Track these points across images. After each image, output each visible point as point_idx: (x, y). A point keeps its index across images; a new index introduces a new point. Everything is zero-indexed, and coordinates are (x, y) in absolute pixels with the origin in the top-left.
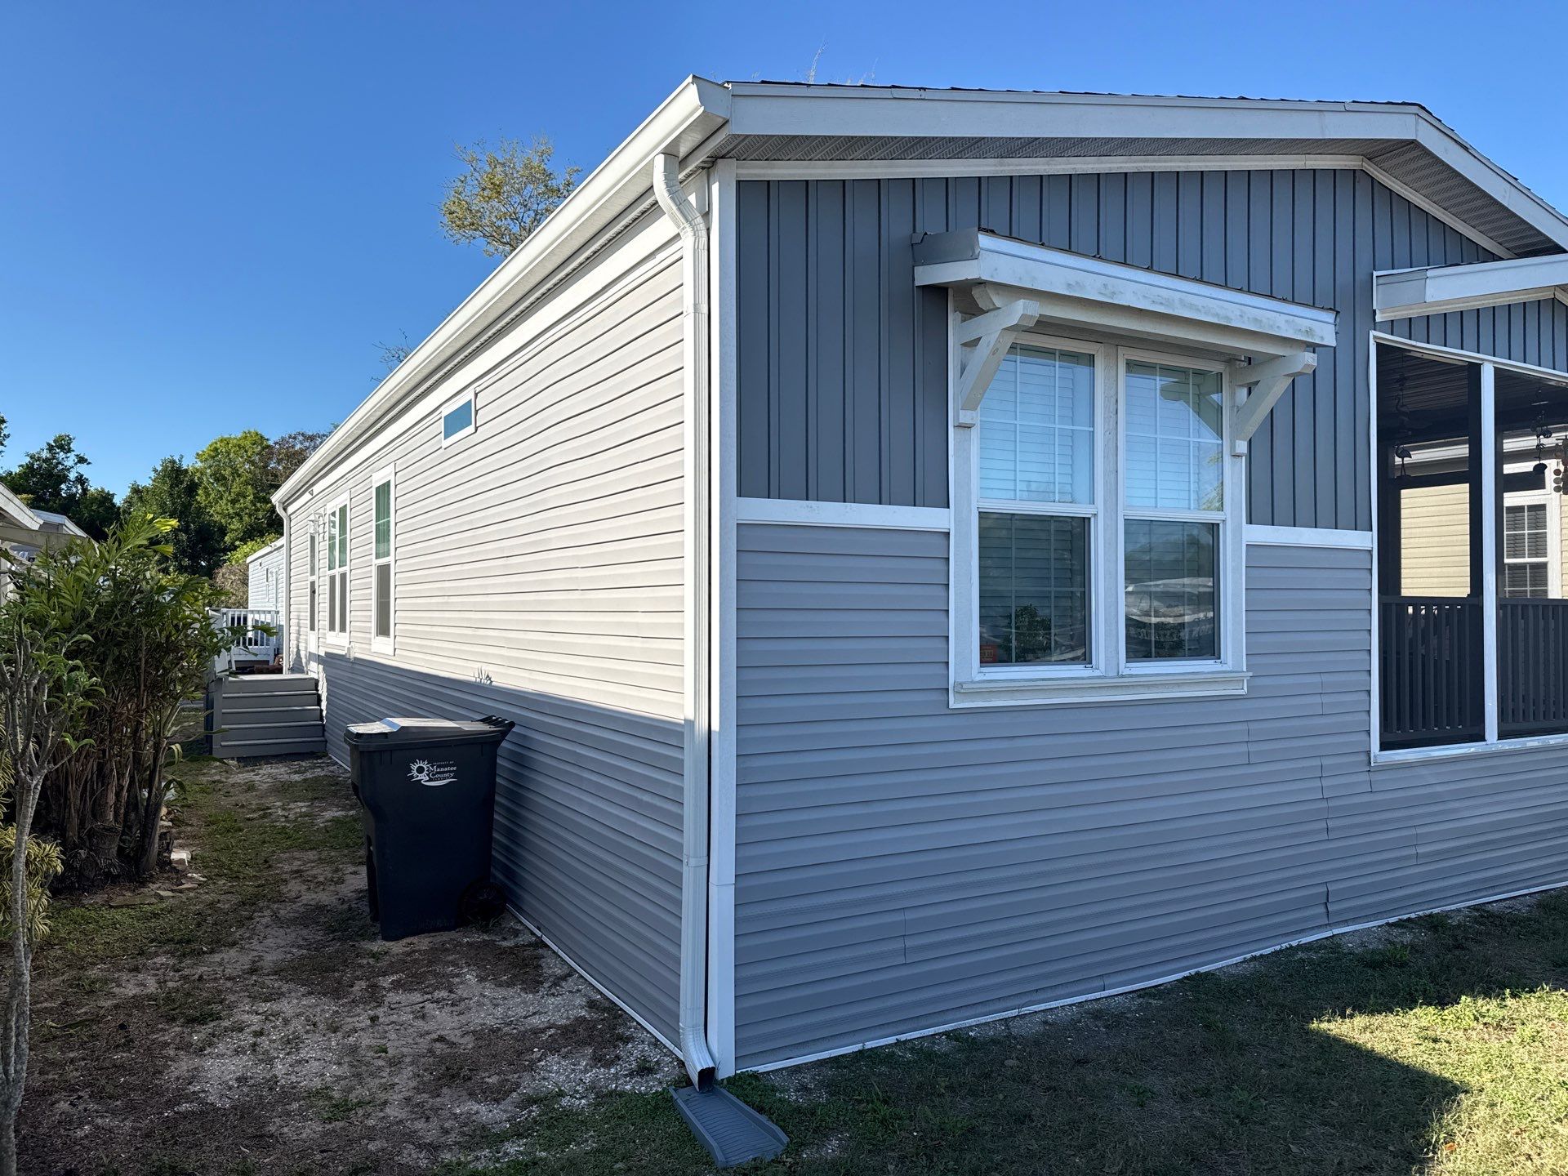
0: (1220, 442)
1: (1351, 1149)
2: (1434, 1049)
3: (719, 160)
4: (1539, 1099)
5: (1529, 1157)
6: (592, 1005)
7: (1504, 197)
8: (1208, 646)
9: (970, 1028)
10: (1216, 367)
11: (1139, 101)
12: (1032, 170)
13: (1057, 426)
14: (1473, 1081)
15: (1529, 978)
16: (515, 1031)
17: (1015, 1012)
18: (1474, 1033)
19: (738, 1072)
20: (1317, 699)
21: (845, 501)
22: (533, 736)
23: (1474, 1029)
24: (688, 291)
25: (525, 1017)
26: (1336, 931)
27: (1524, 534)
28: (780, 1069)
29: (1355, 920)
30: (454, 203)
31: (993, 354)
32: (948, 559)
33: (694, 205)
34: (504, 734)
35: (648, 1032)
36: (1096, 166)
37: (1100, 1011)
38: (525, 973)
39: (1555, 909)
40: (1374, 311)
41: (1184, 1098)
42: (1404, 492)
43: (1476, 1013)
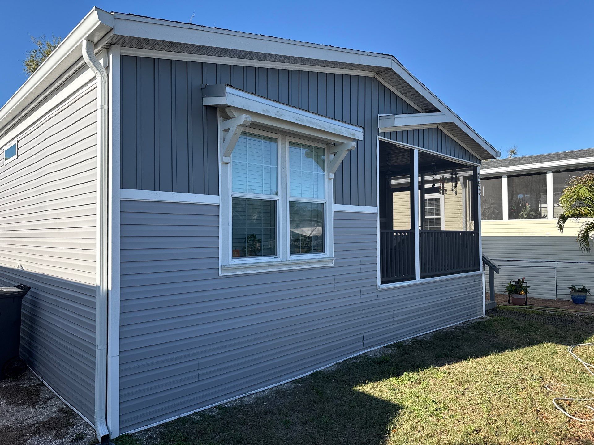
0: (324, 174)
1: (360, 436)
2: (394, 393)
3: (112, 46)
4: (425, 408)
5: (420, 431)
6: (61, 410)
7: (421, 91)
8: (320, 248)
9: (226, 403)
10: (323, 146)
11: (291, 42)
12: (252, 64)
13: (263, 165)
14: (405, 404)
15: (428, 363)
16: (19, 427)
17: (244, 395)
18: (408, 385)
19: (121, 435)
20: (359, 267)
21: (172, 192)
22: (40, 293)
23: (408, 384)
24: (98, 101)
25: (26, 420)
26: (366, 351)
27: (433, 208)
28: (141, 431)
29: (373, 346)
30: (31, 61)
31: (235, 135)
32: (219, 216)
33: (102, 65)
34: (25, 293)
35: (84, 420)
36: (277, 66)
37: (278, 390)
38: (30, 399)
39: (437, 337)
40: (378, 129)
41: (304, 423)
42: (394, 193)
43: (409, 378)
